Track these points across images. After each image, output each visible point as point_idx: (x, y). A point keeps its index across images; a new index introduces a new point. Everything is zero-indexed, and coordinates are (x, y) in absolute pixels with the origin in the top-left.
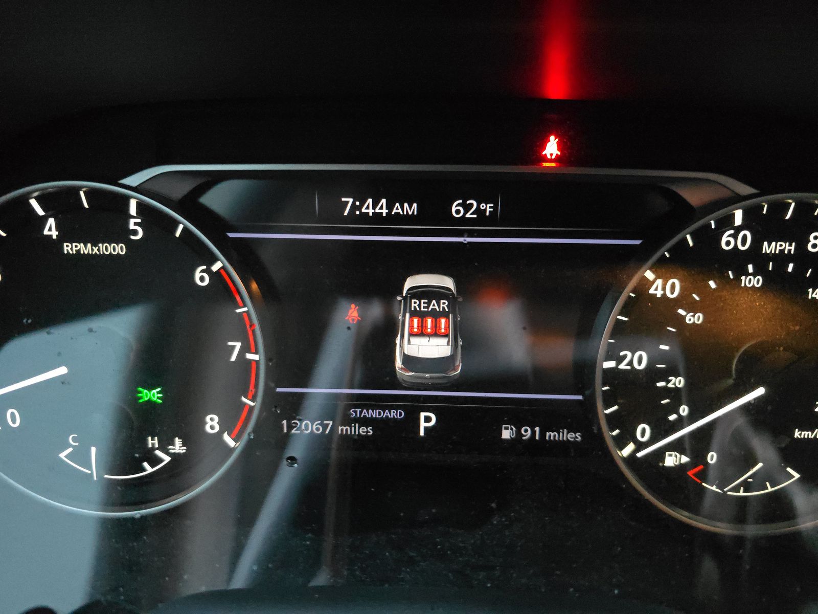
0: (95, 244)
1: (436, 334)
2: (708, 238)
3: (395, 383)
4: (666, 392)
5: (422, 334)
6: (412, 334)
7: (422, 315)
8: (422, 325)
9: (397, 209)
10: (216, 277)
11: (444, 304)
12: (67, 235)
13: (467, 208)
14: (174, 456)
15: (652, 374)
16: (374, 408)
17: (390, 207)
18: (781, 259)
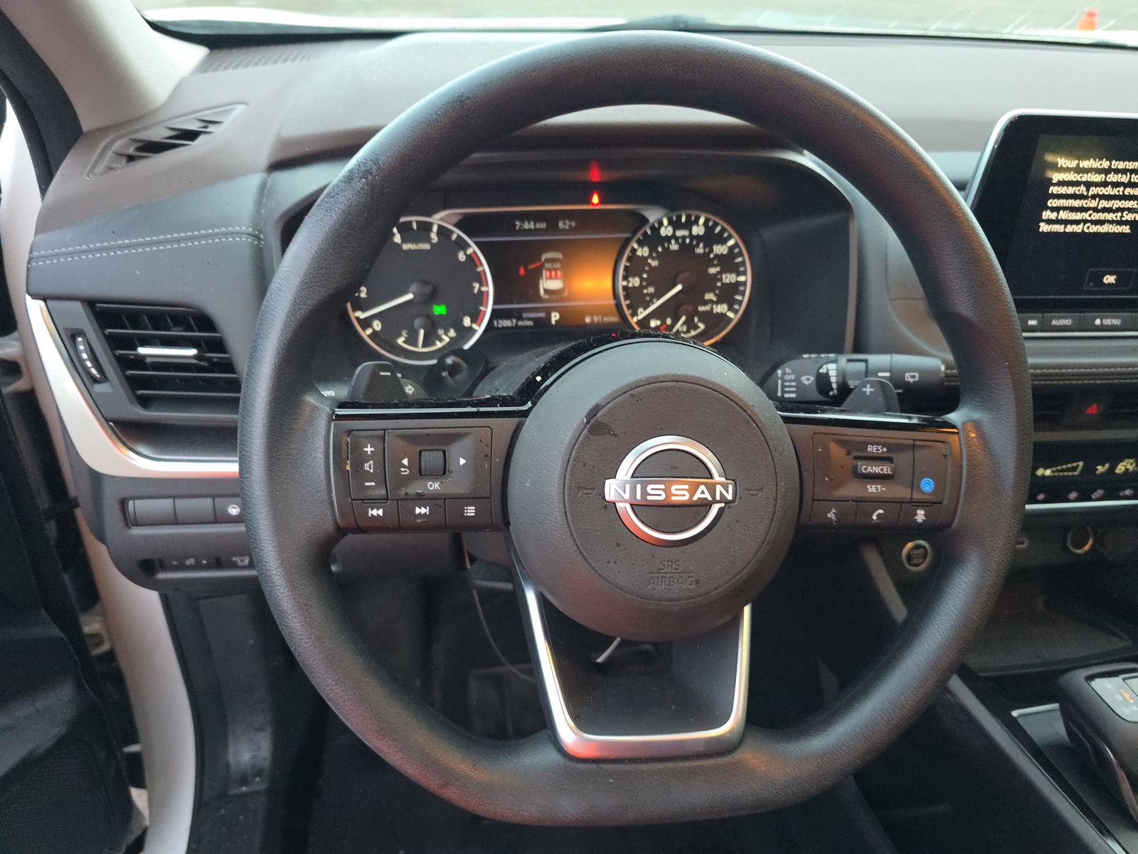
0: (416, 244)
1: (556, 277)
2: (656, 230)
3: (539, 299)
4: (647, 294)
5: (551, 278)
6: (547, 279)
7: (550, 270)
8: (551, 275)
9: (538, 226)
10: (469, 257)
11: (559, 265)
12: (404, 240)
13: (565, 224)
14: (450, 338)
15: (641, 287)
16: (533, 312)
17: (535, 224)
18: (684, 238)
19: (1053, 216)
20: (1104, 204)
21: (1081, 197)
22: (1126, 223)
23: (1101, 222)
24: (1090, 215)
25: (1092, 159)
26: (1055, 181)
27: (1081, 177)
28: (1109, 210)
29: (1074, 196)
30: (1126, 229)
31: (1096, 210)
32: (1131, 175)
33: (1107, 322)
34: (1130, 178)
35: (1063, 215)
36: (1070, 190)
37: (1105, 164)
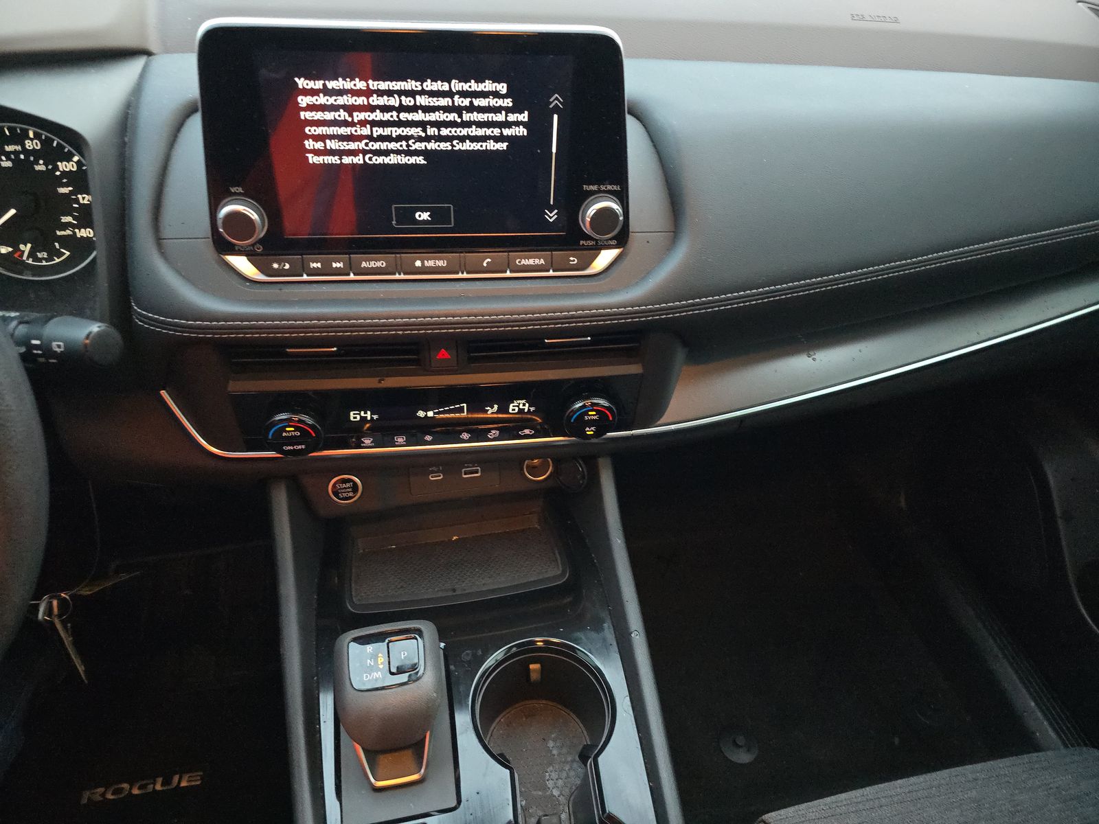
18: (16, 153)
19: (319, 145)
20: (378, 131)
21: (345, 124)
22: (416, 153)
23: (386, 153)
24: (367, 145)
25: (340, 79)
26: (303, 104)
27: (335, 100)
28: (389, 139)
29: (334, 123)
30: (420, 160)
31: (371, 138)
32: (400, 97)
33: (429, 263)
34: (401, 101)
35: (332, 145)
36: (329, 116)
37: (360, 85)
